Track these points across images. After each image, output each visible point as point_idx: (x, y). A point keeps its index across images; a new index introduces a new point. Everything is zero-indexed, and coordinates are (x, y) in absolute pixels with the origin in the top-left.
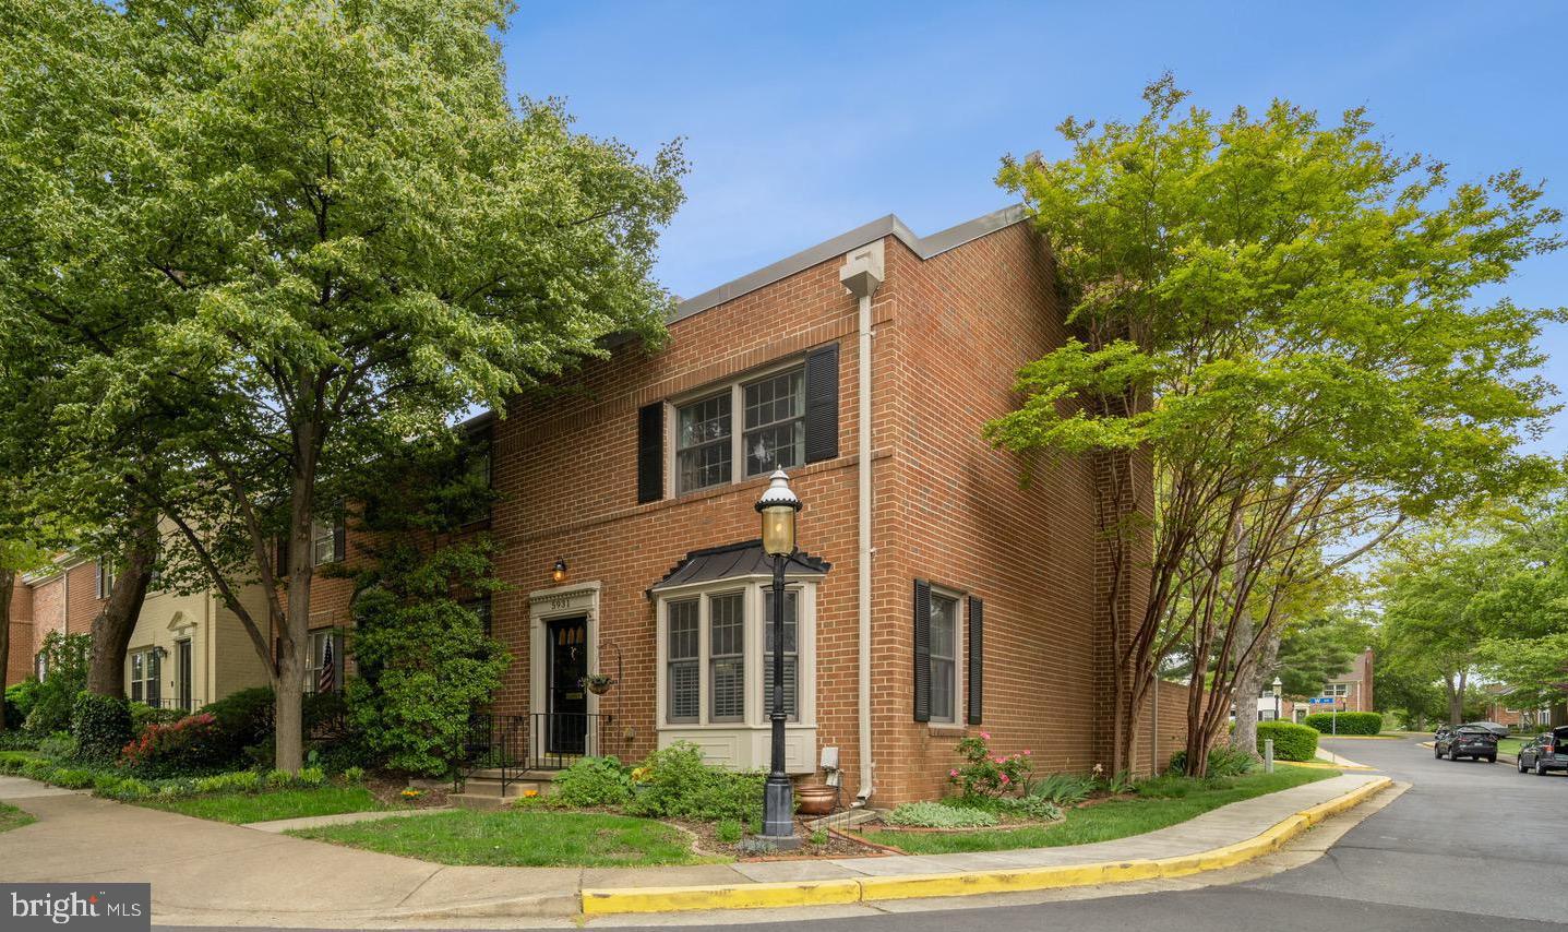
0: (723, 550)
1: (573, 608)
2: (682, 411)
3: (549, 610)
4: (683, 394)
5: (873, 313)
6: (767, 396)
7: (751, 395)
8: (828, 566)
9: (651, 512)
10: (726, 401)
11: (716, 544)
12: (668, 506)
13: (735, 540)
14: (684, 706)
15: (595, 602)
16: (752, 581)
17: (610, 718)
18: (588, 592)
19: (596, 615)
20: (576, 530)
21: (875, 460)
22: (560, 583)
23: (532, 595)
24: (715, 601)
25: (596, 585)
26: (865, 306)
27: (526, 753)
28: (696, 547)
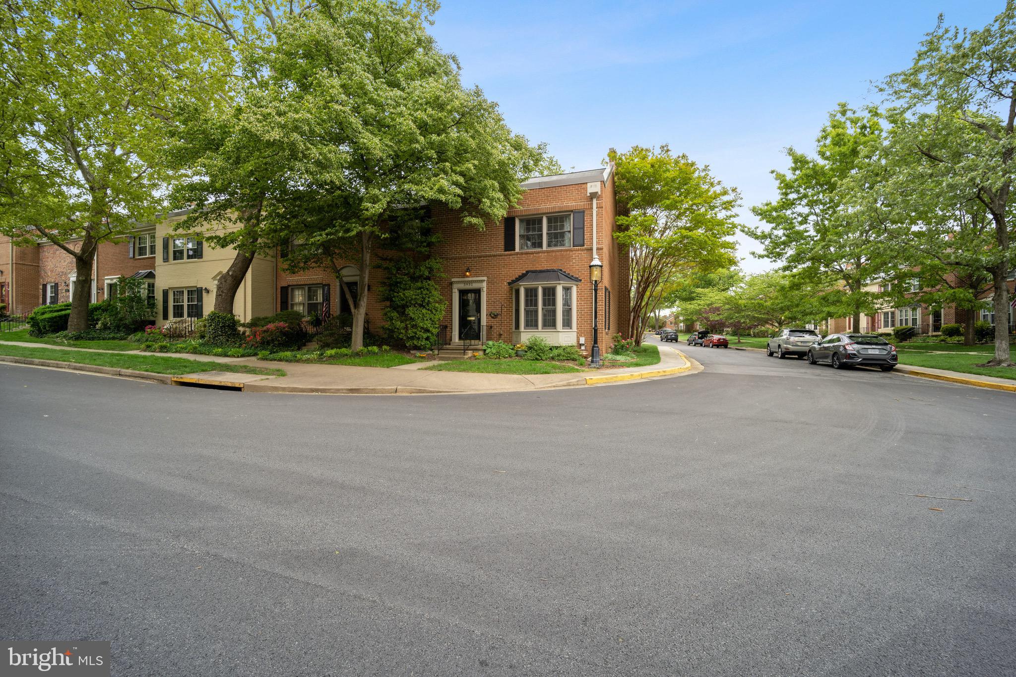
0: (541, 271)
1: (475, 286)
2: (521, 221)
3: (462, 286)
4: (523, 216)
5: (597, 204)
6: (556, 222)
7: (550, 220)
8: (581, 280)
9: (510, 255)
10: (540, 221)
11: (538, 269)
12: (517, 254)
13: (545, 268)
14: (532, 323)
15: (484, 285)
16: (560, 284)
17: (491, 327)
18: (482, 281)
19: (485, 289)
20: (475, 258)
21: (598, 249)
22: (467, 277)
23: (453, 280)
24: (544, 289)
25: (485, 278)
26: (595, 201)
27: (451, 340)
28: (529, 269)
